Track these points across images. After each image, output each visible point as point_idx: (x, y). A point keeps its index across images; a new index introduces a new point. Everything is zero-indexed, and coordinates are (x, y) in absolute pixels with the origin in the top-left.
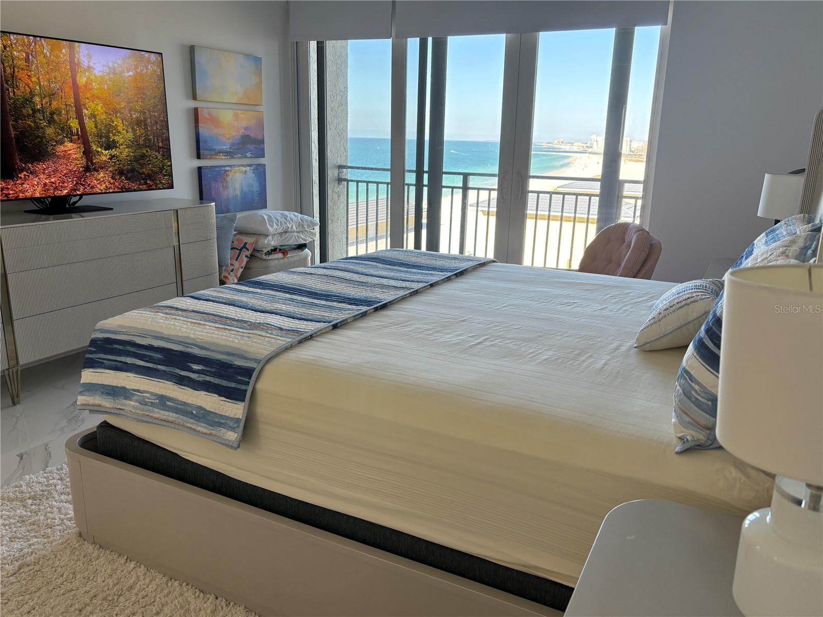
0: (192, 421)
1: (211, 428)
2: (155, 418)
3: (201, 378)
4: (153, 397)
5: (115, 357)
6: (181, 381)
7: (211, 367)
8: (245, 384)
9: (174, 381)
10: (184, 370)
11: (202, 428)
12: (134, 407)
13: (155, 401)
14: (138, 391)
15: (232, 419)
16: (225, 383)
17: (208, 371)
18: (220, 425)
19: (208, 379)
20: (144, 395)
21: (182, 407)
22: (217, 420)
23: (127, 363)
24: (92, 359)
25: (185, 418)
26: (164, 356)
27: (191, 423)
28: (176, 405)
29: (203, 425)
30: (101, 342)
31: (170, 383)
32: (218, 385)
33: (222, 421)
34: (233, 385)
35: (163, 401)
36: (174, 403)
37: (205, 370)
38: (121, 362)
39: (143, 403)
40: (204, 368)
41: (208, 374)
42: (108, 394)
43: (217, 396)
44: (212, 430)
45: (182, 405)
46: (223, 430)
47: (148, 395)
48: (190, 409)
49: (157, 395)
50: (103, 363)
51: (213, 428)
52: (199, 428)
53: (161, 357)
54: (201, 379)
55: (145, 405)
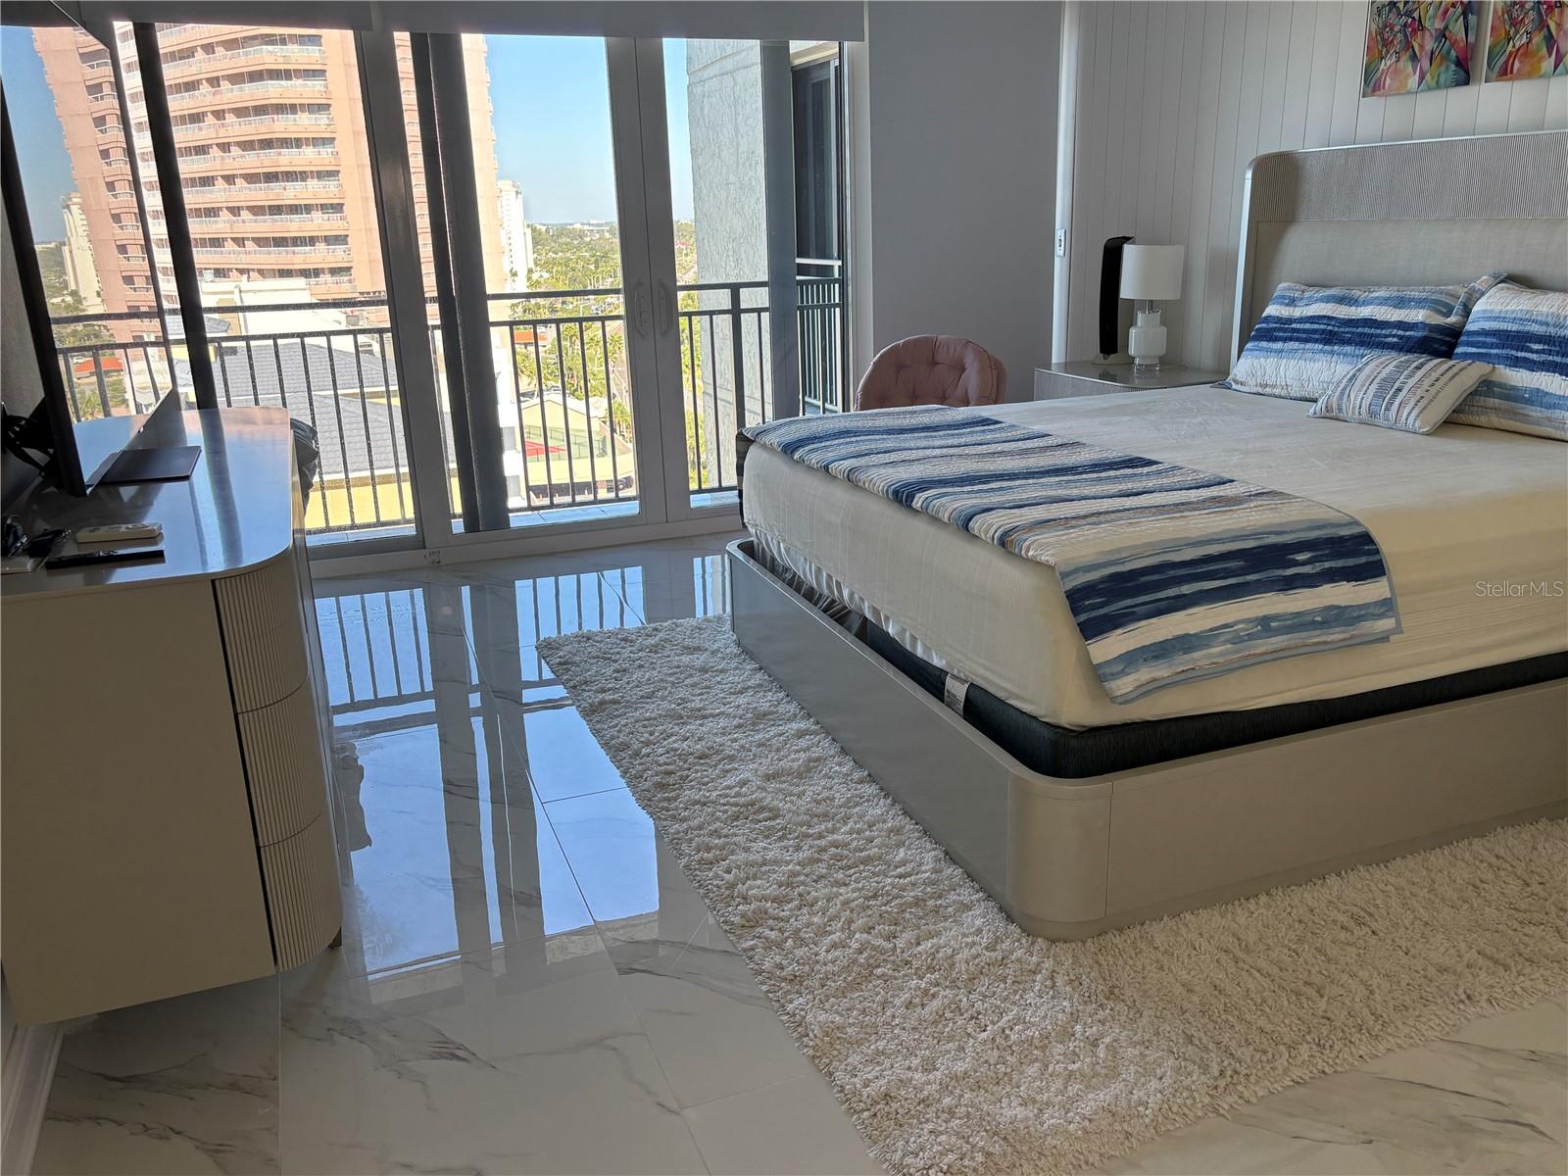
0: (1318, 632)
1: (1351, 628)
2: (1262, 654)
3: (1318, 567)
4: (1251, 625)
5: (1153, 595)
6: (1289, 584)
7: (1322, 549)
8: (1374, 554)
9: (1277, 588)
10: (1289, 567)
11: (1336, 635)
12: (1221, 654)
13: (1255, 630)
14: (1226, 626)
15: (1376, 603)
16: (1351, 562)
17: (1322, 555)
18: (1360, 619)
19: (1327, 565)
20: (1236, 628)
21: (1296, 620)
22: (1355, 614)
23: (1184, 595)
24: (1105, 615)
25: (1303, 635)
26: (1245, 561)
27: (1316, 637)
28: (1282, 623)
29: (1337, 630)
30: (1106, 585)
31: (1270, 594)
32: (1343, 568)
33: (1363, 612)
34: (1363, 560)
35: (1265, 625)
36: (1279, 621)
37: (1317, 556)
38: (1168, 598)
39: (1237, 640)
40: (1314, 554)
41: (1324, 559)
42: (1156, 657)
43: (1345, 583)
44: (1353, 630)
45: (1294, 618)
46: (1368, 624)
47: (1240, 626)
48: (1310, 619)
49: (1257, 619)
50: (1133, 613)
51: (1355, 627)
52: (1330, 638)
53: (1242, 563)
54: (1318, 570)
55: (1241, 642)
